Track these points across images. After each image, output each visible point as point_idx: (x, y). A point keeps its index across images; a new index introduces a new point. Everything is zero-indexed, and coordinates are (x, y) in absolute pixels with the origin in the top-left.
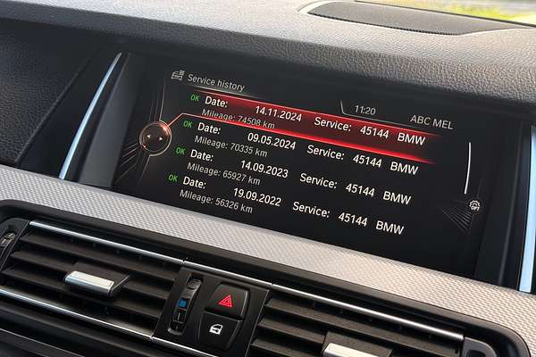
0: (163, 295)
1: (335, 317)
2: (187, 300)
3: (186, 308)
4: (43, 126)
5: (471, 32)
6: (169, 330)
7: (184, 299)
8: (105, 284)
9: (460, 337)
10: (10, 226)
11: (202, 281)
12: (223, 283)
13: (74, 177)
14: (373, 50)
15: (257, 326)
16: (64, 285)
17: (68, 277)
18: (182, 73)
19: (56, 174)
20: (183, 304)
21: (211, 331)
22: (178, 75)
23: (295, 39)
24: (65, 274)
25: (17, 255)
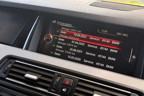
0: (50, 80)
1: (96, 87)
2: (57, 82)
3: (56, 84)
4: (19, 35)
5: (133, 10)
6: (52, 90)
7: (56, 82)
8: (35, 77)
9: (130, 93)
10: (10, 62)
11: (61, 77)
12: (66, 77)
13: (27, 49)
14: (106, 15)
15: (75, 89)
16: (24, 78)
17: (25, 75)
18: (55, 21)
19: (22, 48)
20: (56, 83)
21: (63, 90)
22: (54, 22)
23: (86, 12)
24: (24, 75)
25: (12, 69)
